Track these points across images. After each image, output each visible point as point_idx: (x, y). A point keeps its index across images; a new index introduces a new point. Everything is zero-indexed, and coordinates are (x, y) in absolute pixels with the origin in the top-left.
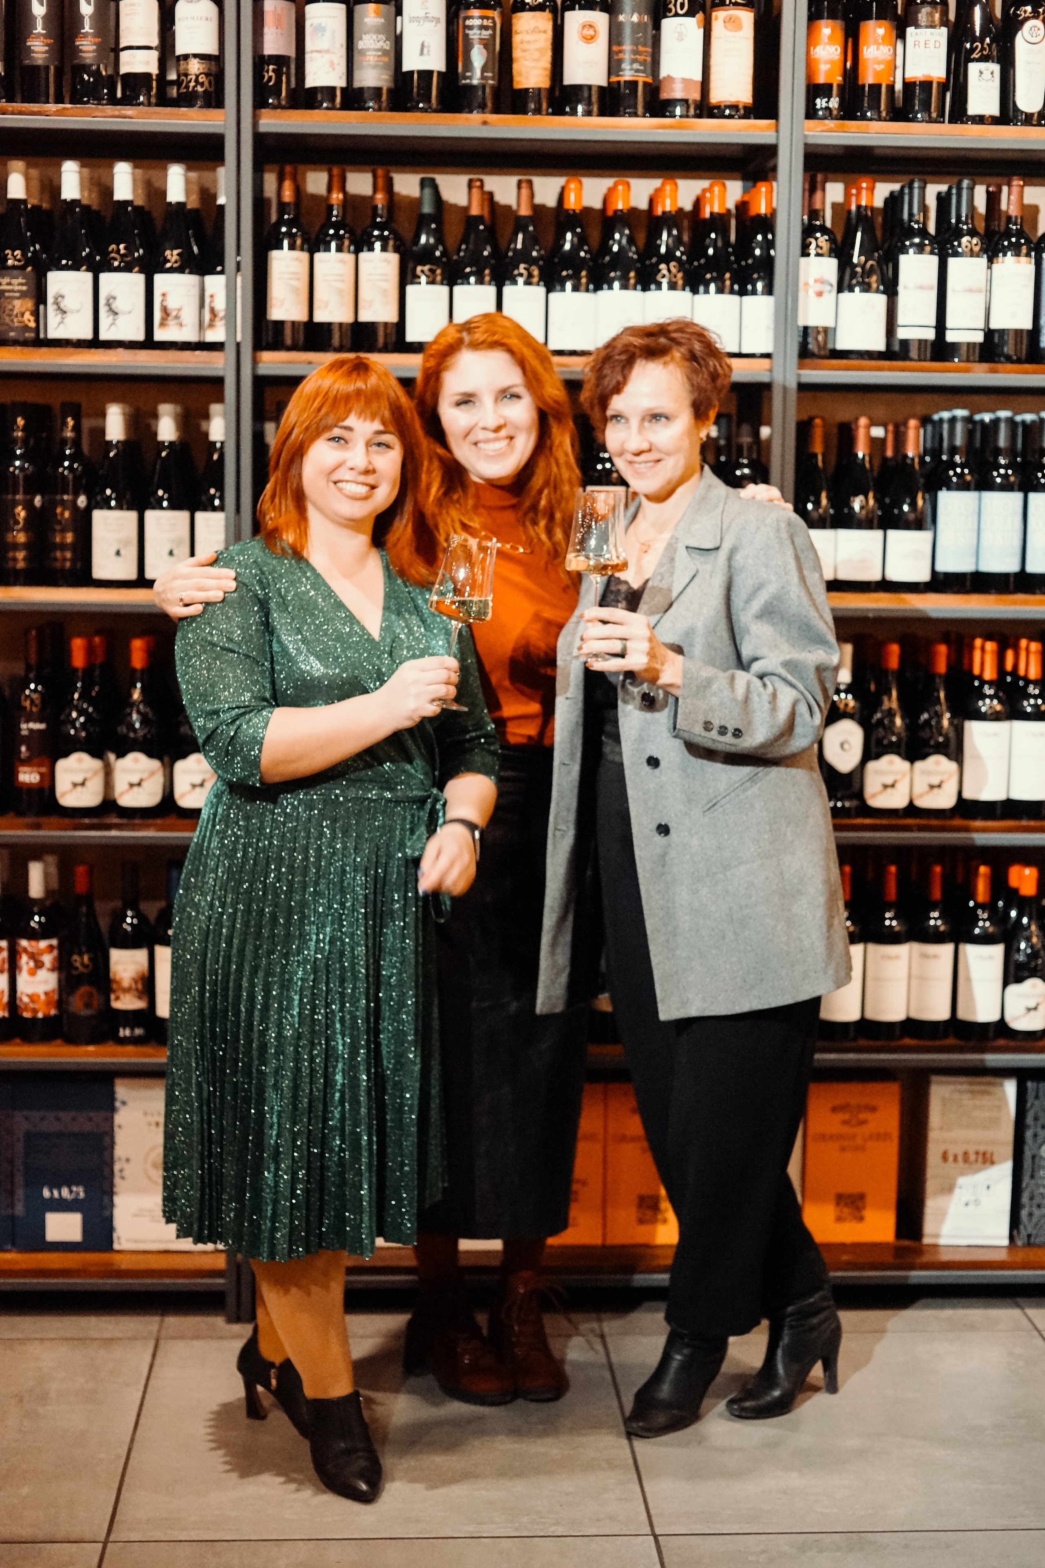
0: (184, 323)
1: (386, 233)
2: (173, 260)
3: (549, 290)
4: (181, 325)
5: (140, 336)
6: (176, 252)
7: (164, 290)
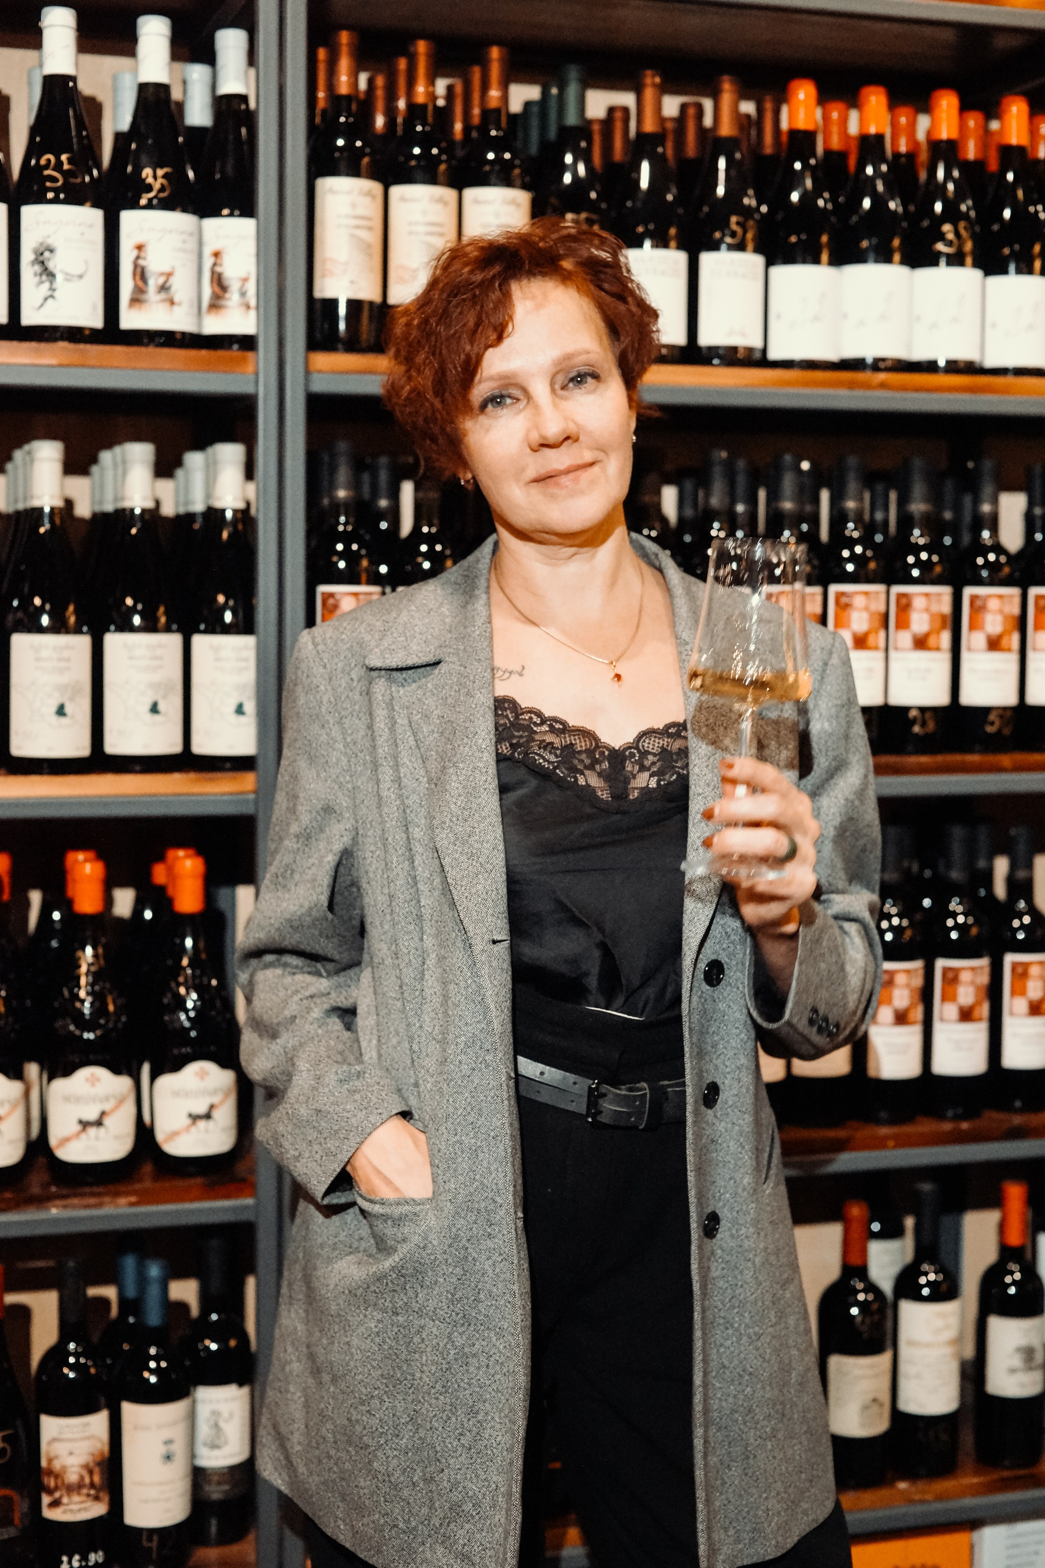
0: (176, 299)
1: (507, 156)
2: (157, 186)
3: (770, 263)
4: (172, 302)
5: (96, 321)
6: (160, 172)
7: (139, 240)
